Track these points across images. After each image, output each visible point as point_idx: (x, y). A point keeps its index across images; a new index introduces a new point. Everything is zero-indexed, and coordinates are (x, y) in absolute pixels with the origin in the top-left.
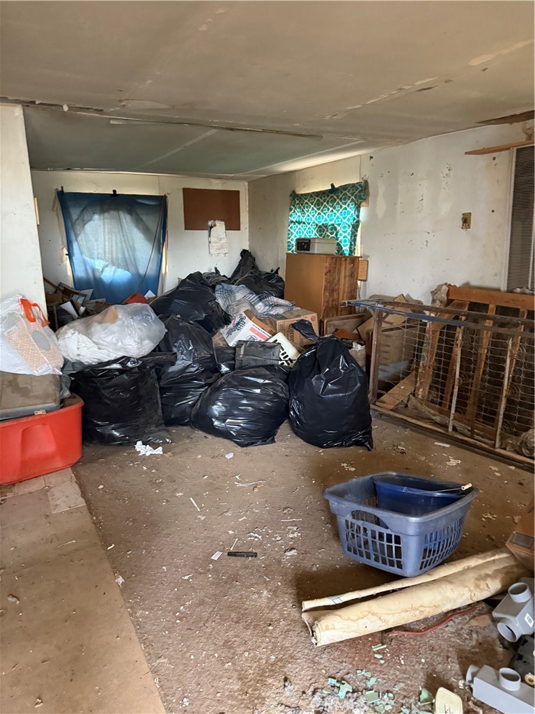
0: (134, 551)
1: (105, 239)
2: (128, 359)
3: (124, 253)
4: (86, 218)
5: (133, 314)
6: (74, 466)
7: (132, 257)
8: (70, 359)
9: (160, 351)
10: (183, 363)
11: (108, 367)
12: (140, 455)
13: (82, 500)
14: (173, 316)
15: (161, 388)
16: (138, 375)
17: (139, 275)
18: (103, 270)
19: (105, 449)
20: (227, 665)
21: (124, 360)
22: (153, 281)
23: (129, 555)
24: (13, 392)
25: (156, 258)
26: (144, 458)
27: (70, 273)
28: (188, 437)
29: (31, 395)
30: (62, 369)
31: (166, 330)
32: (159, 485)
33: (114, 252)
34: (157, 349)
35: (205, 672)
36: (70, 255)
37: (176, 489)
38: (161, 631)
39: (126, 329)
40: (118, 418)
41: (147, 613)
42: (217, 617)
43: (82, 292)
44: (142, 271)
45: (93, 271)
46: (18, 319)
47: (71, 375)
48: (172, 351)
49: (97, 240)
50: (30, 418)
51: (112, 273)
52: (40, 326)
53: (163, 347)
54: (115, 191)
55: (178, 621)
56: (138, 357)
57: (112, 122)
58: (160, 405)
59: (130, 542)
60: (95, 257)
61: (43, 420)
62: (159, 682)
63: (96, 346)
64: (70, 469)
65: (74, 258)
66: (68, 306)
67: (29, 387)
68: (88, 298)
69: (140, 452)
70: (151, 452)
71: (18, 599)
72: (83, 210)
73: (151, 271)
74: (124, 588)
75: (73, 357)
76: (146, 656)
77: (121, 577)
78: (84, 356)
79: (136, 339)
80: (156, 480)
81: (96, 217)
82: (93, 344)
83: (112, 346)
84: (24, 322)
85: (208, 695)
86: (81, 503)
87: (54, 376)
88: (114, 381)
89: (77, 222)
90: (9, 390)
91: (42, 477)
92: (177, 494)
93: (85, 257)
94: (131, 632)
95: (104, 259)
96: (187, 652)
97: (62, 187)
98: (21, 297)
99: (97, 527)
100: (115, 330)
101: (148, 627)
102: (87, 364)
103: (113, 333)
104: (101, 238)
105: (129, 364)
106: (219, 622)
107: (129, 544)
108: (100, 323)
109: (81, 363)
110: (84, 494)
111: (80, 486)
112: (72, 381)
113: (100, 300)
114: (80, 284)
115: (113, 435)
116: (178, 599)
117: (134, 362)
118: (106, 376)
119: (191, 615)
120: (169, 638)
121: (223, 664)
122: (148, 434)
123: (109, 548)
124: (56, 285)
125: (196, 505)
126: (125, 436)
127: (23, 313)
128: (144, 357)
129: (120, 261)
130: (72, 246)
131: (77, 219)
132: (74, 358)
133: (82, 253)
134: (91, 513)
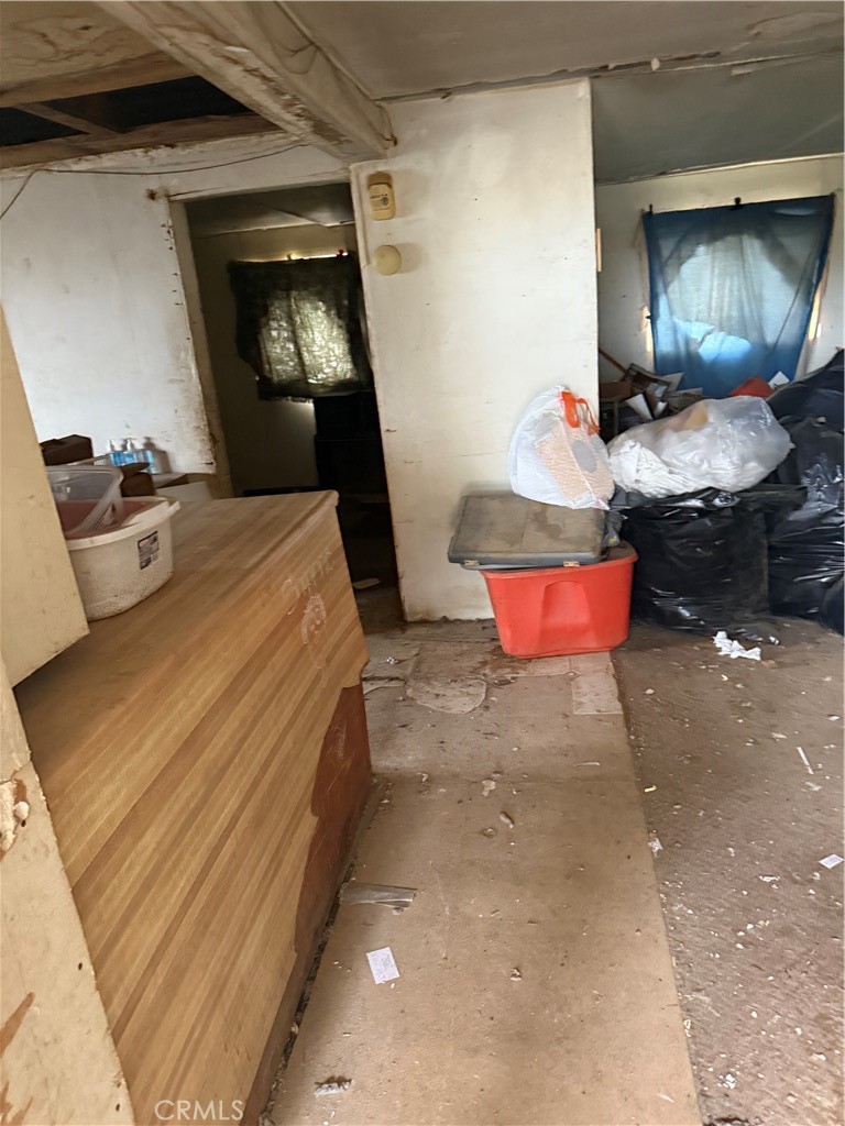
0: (686, 807)
1: (711, 286)
2: (715, 492)
3: (741, 309)
4: (684, 253)
5: (735, 415)
6: (614, 651)
7: (755, 314)
8: (624, 488)
9: (777, 481)
10: (819, 507)
11: (682, 504)
12: (720, 654)
13: (618, 705)
14: (809, 419)
15: (771, 548)
16: (731, 521)
17: (765, 347)
18: (703, 339)
19: (665, 635)
20: (815, 1057)
21: (709, 493)
22: (788, 355)
23: (676, 810)
24: (538, 530)
25: (800, 312)
26: (727, 661)
27: (649, 348)
28: (812, 640)
29: (561, 536)
30: (610, 502)
31: (792, 446)
32: (745, 713)
33: (726, 309)
34: (771, 479)
35: (772, 1049)
36: (653, 318)
37: (774, 726)
38: (707, 949)
39: (719, 442)
40: (691, 590)
41: (690, 912)
42: (813, 968)
43: (665, 378)
44: (770, 339)
45: (687, 342)
46: (555, 423)
47: (624, 512)
48: (799, 483)
49: (698, 290)
50: (557, 571)
51: (718, 343)
52: (586, 434)
53: (783, 475)
54: (738, 200)
55: (739, 946)
56: (734, 490)
57: (736, 72)
58: (766, 577)
59: (682, 790)
60: (693, 319)
61: (574, 576)
62: (692, 1028)
63: (667, 469)
64: (608, 654)
65: (658, 322)
66: (638, 402)
67: (560, 524)
68: (673, 388)
69: (720, 649)
70: (739, 654)
71: (513, 822)
72: (680, 242)
73: (789, 336)
74: (660, 860)
75: (628, 484)
76: (677, 979)
77: (657, 840)
78: (645, 484)
79: (735, 459)
80: (742, 702)
81: (701, 249)
82: (661, 465)
83: (691, 469)
84: (562, 427)
85: (772, 1089)
86: (616, 708)
87: (597, 511)
88: (688, 527)
89: (670, 262)
90: (532, 527)
91: (567, 658)
92: (775, 735)
93: (676, 320)
94: (659, 932)
95: (708, 321)
96: (745, 1002)
97: (651, 206)
98: (562, 389)
99: (633, 753)
100: (701, 442)
101: (688, 935)
102: (648, 496)
103: (696, 447)
104: (706, 286)
105: (717, 502)
106: (814, 977)
107: (679, 794)
108: (677, 429)
109: (640, 494)
110: (622, 697)
111: (619, 682)
112: (624, 522)
113: (692, 391)
114: (664, 364)
115: (678, 615)
116: (746, 910)
117: (726, 499)
118: (677, 519)
119: (765, 945)
120: (720, 966)
121: (810, 1052)
122: (738, 622)
123: (647, 790)
124: (626, 366)
125: (807, 763)
126: (699, 620)
127: (563, 413)
128: (746, 491)
129: (734, 322)
130: (658, 304)
131: (670, 257)
132: (630, 485)
133: (671, 313)
134: (629, 729)
